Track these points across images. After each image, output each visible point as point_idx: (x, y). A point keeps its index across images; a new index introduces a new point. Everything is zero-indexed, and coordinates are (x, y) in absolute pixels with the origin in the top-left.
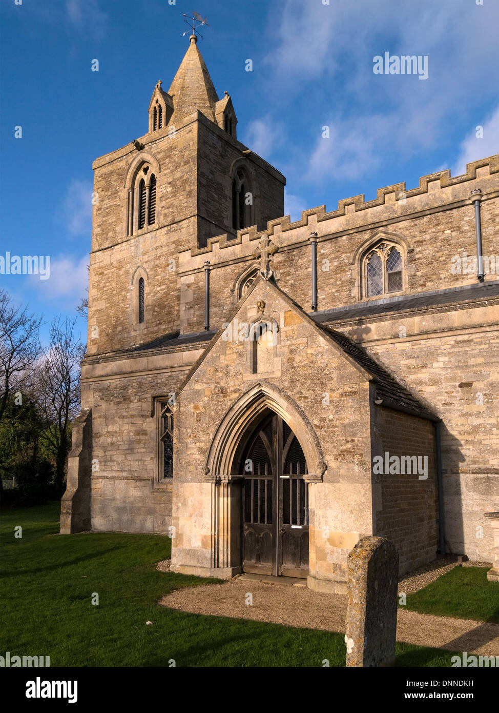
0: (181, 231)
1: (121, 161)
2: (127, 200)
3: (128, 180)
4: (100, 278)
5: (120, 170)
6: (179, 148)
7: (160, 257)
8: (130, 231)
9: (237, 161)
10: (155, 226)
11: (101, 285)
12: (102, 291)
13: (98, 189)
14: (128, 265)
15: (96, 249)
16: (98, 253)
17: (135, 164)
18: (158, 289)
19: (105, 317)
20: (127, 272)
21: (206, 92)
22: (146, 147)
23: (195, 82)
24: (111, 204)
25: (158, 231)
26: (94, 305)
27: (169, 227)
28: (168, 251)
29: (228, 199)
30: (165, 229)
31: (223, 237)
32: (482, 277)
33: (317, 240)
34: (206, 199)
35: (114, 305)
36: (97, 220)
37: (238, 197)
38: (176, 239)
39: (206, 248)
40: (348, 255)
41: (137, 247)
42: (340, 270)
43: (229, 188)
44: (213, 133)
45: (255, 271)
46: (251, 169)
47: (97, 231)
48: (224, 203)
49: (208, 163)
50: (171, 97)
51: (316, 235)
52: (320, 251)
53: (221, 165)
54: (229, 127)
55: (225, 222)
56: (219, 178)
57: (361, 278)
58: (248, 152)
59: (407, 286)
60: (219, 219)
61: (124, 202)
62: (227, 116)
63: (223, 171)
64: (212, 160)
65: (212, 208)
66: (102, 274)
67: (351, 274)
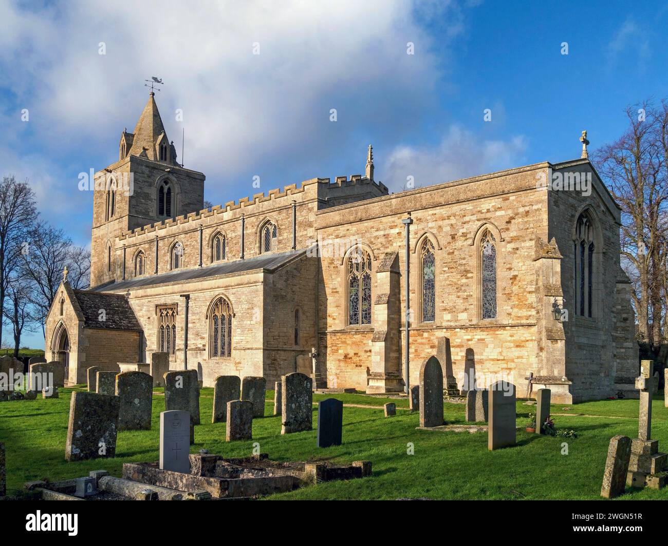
0: (123, 223)
2: (106, 200)
4: (95, 244)
8: (107, 219)
10: (114, 217)
12: (96, 252)
14: (105, 238)
15: (94, 226)
16: (95, 229)
18: (115, 253)
19: (97, 267)
20: (104, 243)
21: (152, 131)
24: (100, 201)
25: (116, 221)
28: (117, 232)
29: (153, 200)
30: (118, 220)
31: (130, 231)
32: (201, 265)
33: (158, 239)
34: (136, 204)
35: (100, 260)
36: (95, 210)
37: (165, 196)
38: (120, 227)
39: (124, 237)
40: (167, 248)
41: (108, 229)
42: (165, 255)
43: (154, 194)
44: (142, 165)
45: (141, 251)
46: (173, 178)
47: (95, 216)
48: (150, 203)
49: (138, 183)
50: (133, 136)
51: (157, 236)
52: (159, 245)
53: (147, 182)
54: (164, 151)
55: (151, 214)
56: (146, 190)
57: (171, 260)
58: (168, 170)
59: (182, 266)
60: (146, 214)
61: (104, 202)
62: (162, 146)
63: (150, 185)
64: (141, 181)
65: (141, 208)
66: (96, 241)
67: (168, 258)
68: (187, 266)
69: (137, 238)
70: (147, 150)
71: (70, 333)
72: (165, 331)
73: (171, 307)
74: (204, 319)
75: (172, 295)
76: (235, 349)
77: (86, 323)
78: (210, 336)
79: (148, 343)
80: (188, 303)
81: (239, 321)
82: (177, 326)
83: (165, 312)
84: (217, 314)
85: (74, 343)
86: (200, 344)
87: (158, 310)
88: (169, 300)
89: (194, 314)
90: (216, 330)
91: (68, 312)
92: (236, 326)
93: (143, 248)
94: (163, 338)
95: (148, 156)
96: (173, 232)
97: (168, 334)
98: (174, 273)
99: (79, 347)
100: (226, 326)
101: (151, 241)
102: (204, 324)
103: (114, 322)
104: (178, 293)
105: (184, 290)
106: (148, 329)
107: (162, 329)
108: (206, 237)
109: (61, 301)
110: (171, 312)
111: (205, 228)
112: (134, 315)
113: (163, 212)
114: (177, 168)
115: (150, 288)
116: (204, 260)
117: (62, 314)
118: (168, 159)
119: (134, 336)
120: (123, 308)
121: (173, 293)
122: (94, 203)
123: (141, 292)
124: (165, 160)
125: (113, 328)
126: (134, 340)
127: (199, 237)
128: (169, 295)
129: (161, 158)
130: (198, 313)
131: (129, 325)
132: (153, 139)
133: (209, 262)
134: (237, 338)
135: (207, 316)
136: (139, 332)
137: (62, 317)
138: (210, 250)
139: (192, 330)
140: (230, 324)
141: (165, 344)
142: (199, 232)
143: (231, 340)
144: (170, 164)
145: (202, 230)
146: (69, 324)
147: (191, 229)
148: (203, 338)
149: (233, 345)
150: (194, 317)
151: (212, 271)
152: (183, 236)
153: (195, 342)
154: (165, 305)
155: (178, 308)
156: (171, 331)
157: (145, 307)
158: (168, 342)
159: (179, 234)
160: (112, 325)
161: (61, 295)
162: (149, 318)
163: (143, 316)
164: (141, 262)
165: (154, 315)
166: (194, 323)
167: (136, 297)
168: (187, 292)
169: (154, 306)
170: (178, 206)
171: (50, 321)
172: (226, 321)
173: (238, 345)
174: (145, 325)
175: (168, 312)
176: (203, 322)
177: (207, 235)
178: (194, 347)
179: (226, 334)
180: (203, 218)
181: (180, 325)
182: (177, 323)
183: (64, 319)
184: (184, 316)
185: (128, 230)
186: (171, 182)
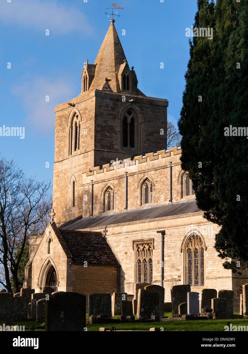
0: (88, 158)
1: (66, 110)
2: (69, 134)
3: (69, 122)
4: (57, 179)
5: (66, 116)
6: (89, 109)
7: (80, 170)
8: (70, 153)
9: (124, 108)
10: (78, 151)
11: (58, 183)
12: (58, 187)
13: (57, 124)
14: (69, 173)
15: (56, 161)
16: (57, 163)
17: (72, 114)
18: (80, 188)
19: (59, 202)
20: (68, 177)
21: (114, 61)
22: (76, 106)
23: (109, 54)
24: (62, 135)
25: (80, 155)
26: (55, 194)
27: (84, 154)
28: (83, 167)
29: (118, 133)
30: (83, 155)
31: (98, 167)
32: (171, 200)
33: (127, 175)
34: (101, 138)
35: (63, 195)
36: (57, 143)
37: (129, 127)
38: (86, 161)
39: (92, 173)
40: (137, 184)
41: (72, 163)
42: (134, 191)
43: (118, 127)
44: (106, 99)
45: (109, 187)
46: (136, 108)
47: (56, 149)
48: (115, 136)
49: (102, 117)
50: (95, 66)
51: (127, 173)
52: (129, 181)
53: (112, 115)
54: (126, 81)
55: (115, 147)
56: (110, 123)
57: (141, 195)
58: (132, 100)
59: (153, 201)
60: (110, 147)
61: (67, 135)
62: (125, 75)
63: (114, 118)
64: (106, 114)
65: (105, 142)
66: (58, 176)
67: (138, 193)
68: (157, 202)
69: (106, 174)
70: (110, 80)
71: (58, 269)
72: (142, 264)
73: (148, 242)
74: (178, 252)
75: (148, 231)
76: (208, 278)
77: (73, 260)
78: (185, 268)
79: (126, 276)
80: (163, 238)
81: (211, 254)
82: (153, 260)
83: (141, 247)
84: (191, 248)
85: (63, 278)
86: (176, 275)
87: (135, 245)
88: (145, 236)
89: (169, 248)
90: (190, 262)
91: (56, 250)
92: (208, 258)
93: (112, 184)
94: (140, 271)
95: (111, 87)
96: (143, 169)
97: (144, 267)
98: (145, 208)
99: (67, 282)
100: (199, 258)
101: (121, 177)
102: (179, 257)
103: (95, 258)
104: (153, 229)
105: (160, 226)
106: (126, 264)
107: (139, 263)
108: (176, 174)
109: (48, 240)
110: (147, 247)
111: (174, 165)
112: (111, 250)
113: (127, 143)
114: (140, 97)
115: (126, 225)
116: (174, 195)
117: (49, 253)
118: (131, 89)
119: (113, 271)
120: (101, 244)
121: (149, 230)
122: (56, 136)
123: (117, 229)
124: (128, 89)
125: (95, 263)
126: (112, 274)
127: (169, 173)
128: (146, 231)
129: (124, 87)
130: (173, 247)
131: (108, 260)
132: (116, 69)
133: (179, 198)
134: (209, 268)
135: (182, 250)
136: (117, 267)
137: (49, 255)
138: (180, 186)
139: (168, 263)
140: (202, 256)
141: (142, 277)
142: (169, 169)
143: (203, 270)
144: (132, 94)
145: (171, 167)
146: (57, 261)
147: (161, 166)
148: (178, 270)
149: (206, 275)
150: (169, 251)
151: (183, 206)
152: (153, 172)
153: (171, 274)
154: (142, 240)
155: (155, 243)
156: (148, 264)
157: (122, 243)
158: (145, 275)
159: (149, 170)
160: (94, 261)
161: (48, 235)
162: (126, 253)
163: (120, 252)
164: (109, 197)
165: (132, 250)
166: (170, 256)
167: (113, 234)
168: (162, 228)
169: (132, 242)
170: (141, 136)
171: (37, 259)
172: (199, 254)
173: (210, 275)
174: (122, 260)
175: (144, 247)
176: (178, 255)
177: (176, 172)
178: (171, 278)
179: (199, 266)
180: (172, 156)
181: (157, 259)
182: (153, 257)
183: (51, 257)
184: (160, 250)
185: (95, 166)
186: (135, 113)
